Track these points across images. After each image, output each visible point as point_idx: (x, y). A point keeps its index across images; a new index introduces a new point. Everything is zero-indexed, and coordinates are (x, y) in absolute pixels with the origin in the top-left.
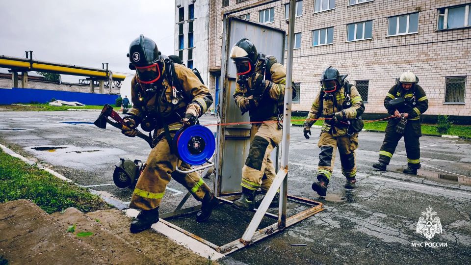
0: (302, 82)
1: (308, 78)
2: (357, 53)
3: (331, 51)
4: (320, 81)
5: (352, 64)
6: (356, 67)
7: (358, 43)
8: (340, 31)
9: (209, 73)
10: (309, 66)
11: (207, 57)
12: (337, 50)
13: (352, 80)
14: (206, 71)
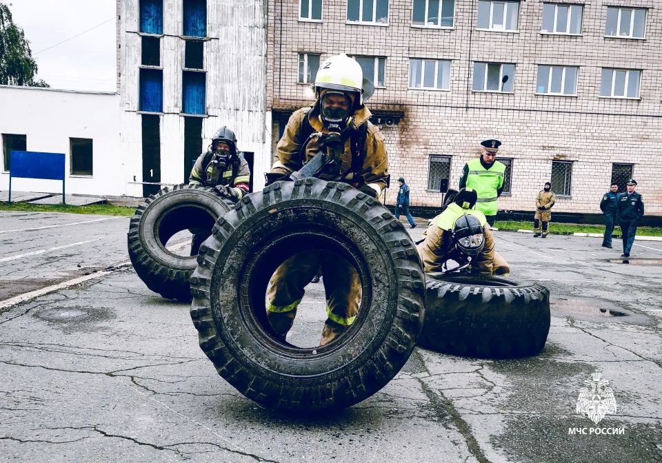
0: (517, 156)
1: (530, 152)
2: (617, 118)
3: (573, 109)
4: (552, 158)
5: (608, 135)
6: (616, 142)
7: (620, 103)
8: (590, 74)
9: (269, 114)
10: (531, 128)
11: (261, 73)
12: (584, 110)
13: (608, 161)
14: (260, 106)
